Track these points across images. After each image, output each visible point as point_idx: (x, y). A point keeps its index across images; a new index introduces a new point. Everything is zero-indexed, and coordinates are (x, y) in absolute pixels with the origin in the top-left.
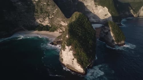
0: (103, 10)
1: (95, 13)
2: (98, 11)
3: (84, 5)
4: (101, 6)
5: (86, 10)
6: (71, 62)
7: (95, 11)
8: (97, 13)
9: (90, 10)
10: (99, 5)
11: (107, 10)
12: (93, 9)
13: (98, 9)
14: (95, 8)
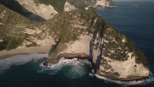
0: (47, 9)
1: (37, 13)
2: (41, 11)
3: (19, 4)
4: (44, 5)
5: (24, 11)
6: (133, 70)
7: (37, 11)
8: (41, 13)
9: (30, 11)
10: (41, 3)
11: (53, 8)
12: (33, 9)
13: (41, 8)
14: (36, 8)
